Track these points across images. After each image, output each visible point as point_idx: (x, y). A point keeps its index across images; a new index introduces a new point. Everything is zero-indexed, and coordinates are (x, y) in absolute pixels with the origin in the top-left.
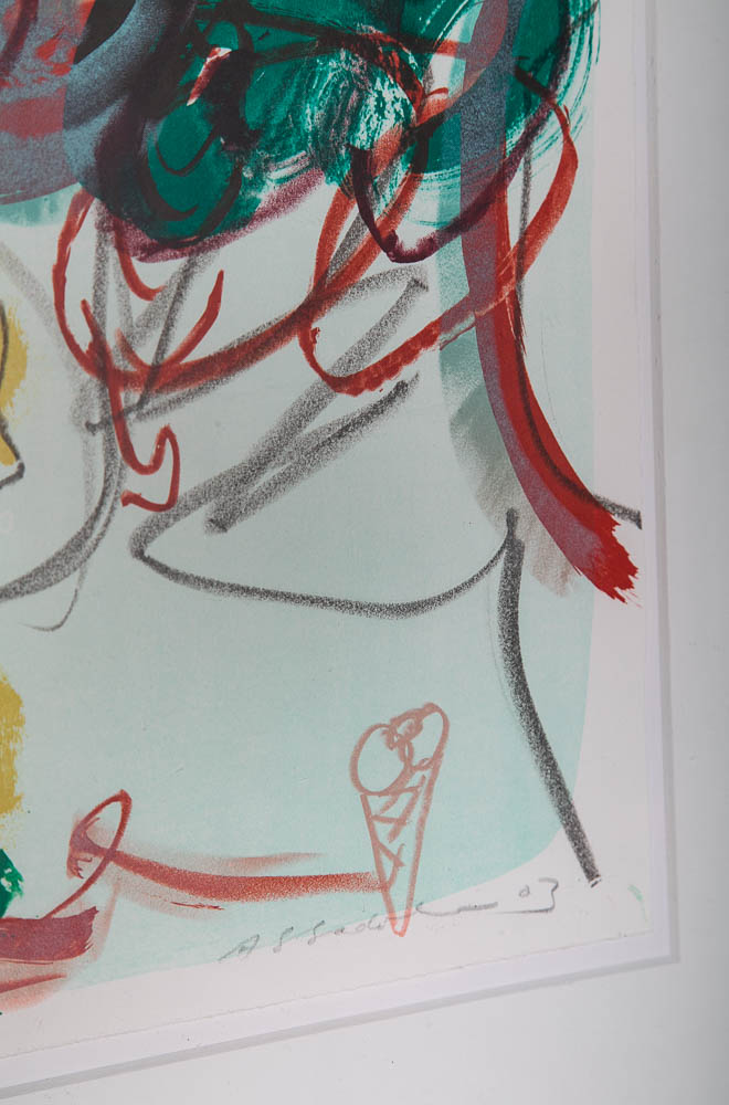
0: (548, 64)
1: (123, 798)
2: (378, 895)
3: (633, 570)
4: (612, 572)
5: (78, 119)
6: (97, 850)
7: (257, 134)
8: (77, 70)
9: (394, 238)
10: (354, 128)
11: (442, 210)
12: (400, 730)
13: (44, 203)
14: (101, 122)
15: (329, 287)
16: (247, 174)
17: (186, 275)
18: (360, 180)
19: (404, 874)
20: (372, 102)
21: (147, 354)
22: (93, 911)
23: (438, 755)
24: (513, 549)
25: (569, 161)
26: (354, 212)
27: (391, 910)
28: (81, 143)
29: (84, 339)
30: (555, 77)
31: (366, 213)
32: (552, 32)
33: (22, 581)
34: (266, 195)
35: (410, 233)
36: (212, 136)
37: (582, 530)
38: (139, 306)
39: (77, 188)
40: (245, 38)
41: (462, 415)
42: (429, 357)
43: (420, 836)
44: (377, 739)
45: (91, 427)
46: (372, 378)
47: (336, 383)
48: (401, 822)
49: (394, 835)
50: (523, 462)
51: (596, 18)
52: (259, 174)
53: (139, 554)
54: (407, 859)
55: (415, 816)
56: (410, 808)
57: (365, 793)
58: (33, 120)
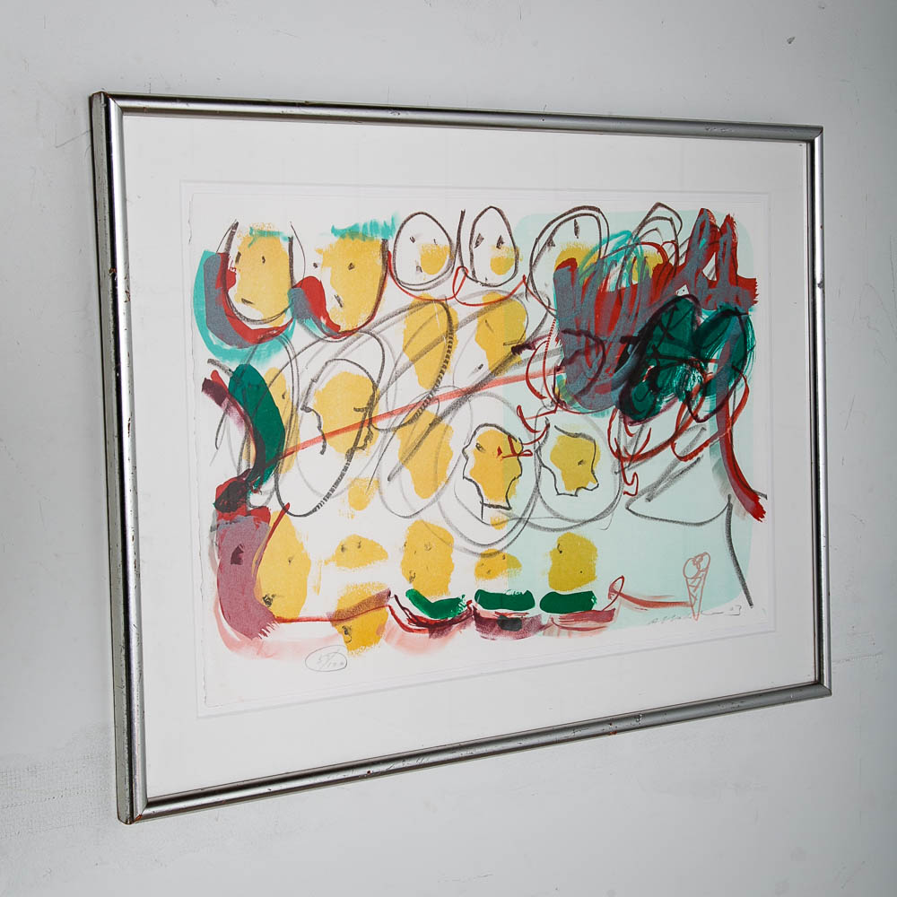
0: (741, 364)
1: (622, 577)
2: (690, 608)
3: (765, 512)
4: (758, 513)
5: (614, 388)
6: (616, 592)
7: (661, 388)
8: (615, 375)
9: (697, 416)
10: (687, 385)
11: (711, 407)
12: (697, 560)
13: (606, 411)
14: (621, 388)
15: (679, 432)
16: (658, 400)
17: (642, 429)
18: (688, 401)
19: (697, 603)
20: (692, 377)
21: (631, 452)
22: (614, 610)
23: (707, 567)
24: (730, 506)
25: (747, 391)
26: (687, 409)
27: (694, 613)
28: (615, 395)
29: (615, 449)
30: (743, 368)
31: (690, 409)
32: (742, 354)
33: (598, 516)
34: (662, 406)
35: (701, 415)
36: (649, 390)
37: (749, 500)
38: (629, 438)
39: (614, 406)
40: (658, 362)
41: (715, 466)
42: (706, 449)
43: (702, 592)
44: (690, 562)
45: (616, 473)
46: (690, 457)
47: (680, 458)
48: (697, 587)
49: (694, 591)
50: (733, 480)
51: (755, 350)
52: (661, 400)
53: (627, 508)
54: (698, 598)
55: (701, 585)
56: (699, 583)
57: (687, 578)
58: (604, 390)
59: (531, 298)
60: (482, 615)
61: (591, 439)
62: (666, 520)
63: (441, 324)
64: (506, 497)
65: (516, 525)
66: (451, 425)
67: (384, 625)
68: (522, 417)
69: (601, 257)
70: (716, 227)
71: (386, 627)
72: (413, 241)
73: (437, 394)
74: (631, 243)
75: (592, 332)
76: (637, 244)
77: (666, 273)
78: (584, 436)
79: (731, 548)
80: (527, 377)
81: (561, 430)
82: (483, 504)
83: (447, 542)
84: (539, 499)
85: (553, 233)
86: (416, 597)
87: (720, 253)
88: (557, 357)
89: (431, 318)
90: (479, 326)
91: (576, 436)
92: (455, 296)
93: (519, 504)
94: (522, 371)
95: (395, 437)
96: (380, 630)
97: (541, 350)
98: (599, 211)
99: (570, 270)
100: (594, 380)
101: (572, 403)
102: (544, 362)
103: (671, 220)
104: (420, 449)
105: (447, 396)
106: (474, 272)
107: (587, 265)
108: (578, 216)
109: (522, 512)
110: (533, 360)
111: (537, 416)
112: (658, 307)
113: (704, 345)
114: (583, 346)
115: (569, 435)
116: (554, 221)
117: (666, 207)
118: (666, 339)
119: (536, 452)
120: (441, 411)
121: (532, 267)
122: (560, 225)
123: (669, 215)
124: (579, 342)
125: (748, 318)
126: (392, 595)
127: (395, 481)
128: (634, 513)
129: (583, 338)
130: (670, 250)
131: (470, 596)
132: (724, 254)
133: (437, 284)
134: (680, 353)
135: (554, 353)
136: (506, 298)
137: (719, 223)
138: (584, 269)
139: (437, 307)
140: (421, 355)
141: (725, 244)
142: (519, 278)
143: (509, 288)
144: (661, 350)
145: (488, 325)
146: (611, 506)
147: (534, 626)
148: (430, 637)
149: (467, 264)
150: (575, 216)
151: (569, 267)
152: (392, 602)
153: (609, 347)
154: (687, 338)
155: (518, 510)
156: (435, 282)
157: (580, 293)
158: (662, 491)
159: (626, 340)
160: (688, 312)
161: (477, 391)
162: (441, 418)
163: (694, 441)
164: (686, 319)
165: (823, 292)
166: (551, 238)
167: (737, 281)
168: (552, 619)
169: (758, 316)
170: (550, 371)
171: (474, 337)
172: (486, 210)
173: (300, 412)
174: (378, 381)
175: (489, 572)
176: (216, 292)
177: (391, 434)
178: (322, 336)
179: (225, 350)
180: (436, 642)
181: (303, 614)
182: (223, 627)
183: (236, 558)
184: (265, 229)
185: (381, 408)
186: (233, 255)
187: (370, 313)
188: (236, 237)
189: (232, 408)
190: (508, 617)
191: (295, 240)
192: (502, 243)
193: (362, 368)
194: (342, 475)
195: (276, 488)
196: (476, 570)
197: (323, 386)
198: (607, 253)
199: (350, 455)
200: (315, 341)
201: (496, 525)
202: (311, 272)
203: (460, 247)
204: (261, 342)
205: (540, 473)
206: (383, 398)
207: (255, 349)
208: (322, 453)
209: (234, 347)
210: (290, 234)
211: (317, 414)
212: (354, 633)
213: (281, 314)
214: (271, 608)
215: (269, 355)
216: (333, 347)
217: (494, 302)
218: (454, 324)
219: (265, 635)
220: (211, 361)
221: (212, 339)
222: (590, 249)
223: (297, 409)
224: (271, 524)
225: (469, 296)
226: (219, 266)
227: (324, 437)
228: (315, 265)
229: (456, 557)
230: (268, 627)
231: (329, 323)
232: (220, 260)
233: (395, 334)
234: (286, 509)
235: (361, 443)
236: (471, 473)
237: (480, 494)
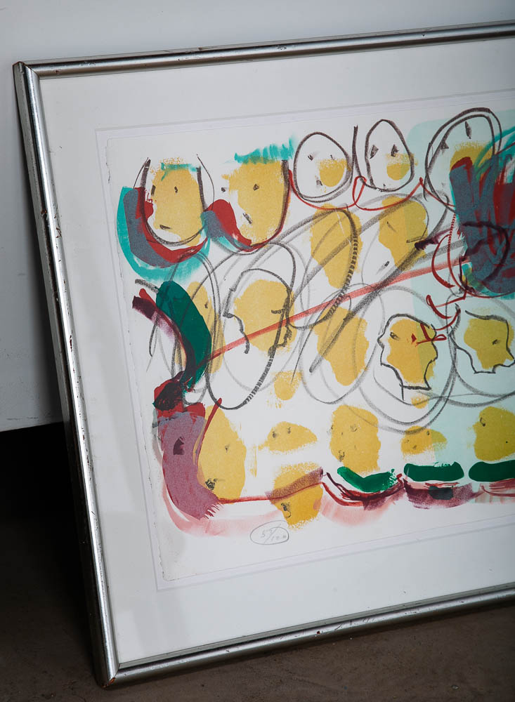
59: (430, 198)
60: (414, 487)
61: (502, 320)
63: (344, 230)
64: (425, 378)
65: (437, 403)
66: (364, 318)
67: (320, 500)
68: (432, 305)
69: (496, 152)
71: (322, 502)
72: (311, 158)
73: (348, 292)
75: (494, 221)
78: (495, 317)
80: (433, 269)
81: (473, 315)
82: (402, 386)
83: (372, 423)
84: (457, 378)
85: (446, 136)
86: (347, 474)
88: (461, 249)
89: (335, 225)
90: (381, 228)
91: (488, 318)
92: (355, 204)
93: (437, 384)
94: (428, 264)
95: (313, 333)
96: (316, 505)
97: (444, 243)
98: (488, 111)
99: (466, 168)
100: (500, 265)
101: (480, 289)
102: (449, 255)
104: (337, 343)
105: (357, 293)
106: (372, 180)
107: (483, 161)
108: (469, 118)
109: (442, 391)
110: (437, 253)
111: (447, 304)
114: (485, 236)
115: (481, 318)
116: (445, 125)
119: (450, 335)
120: (354, 306)
121: (428, 169)
122: (449, 131)
124: (481, 233)
126: (325, 473)
127: (317, 371)
129: (485, 229)
131: (399, 470)
133: (337, 195)
135: (457, 245)
136: (405, 200)
138: (480, 165)
139: (339, 215)
140: (329, 259)
142: (416, 181)
143: (407, 190)
145: (389, 226)
147: (466, 494)
148: (365, 509)
149: (364, 174)
150: (466, 119)
151: (464, 165)
153: (512, 234)
155: (437, 389)
156: (335, 193)
157: (478, 187)
161: (386, 286)
162: (354, 313)
166: (443, 141)
168: (483, 487)
170: (455, 262)
171: (378, 237)
172: (377, 124)
173: (223, 318)
174: (292, 286)
175: (415, 447)
176: (137, 222)
177: (308, 330)
178: (235, 250)
179: (150, 271)
180: (371, 513)
181: (243, 495)
182: (173, 510)
183: (178, 449)
184: (175, 163)
185: (296, 309)
186: (148, 188)
187: (276, 226)
188: (149, 172)
189: (162, 320)
190: (439, 487)
191: (203, 171)
192: (397, 151)
193: (275, 275)
194: (267, 370)
195: (208, 386)
196: (402, 446)
197: (241, 294)
198: (501, 150)
199: (272, 352)
200: (229, 255)
201: (418, 404)
202: (220, 196)
203: (356, 160)
204: (181, 260)
205: (455, 354)
206: (298, 300)
207: (177, 267)
208: (246, 352)
209: (158, 268)
210: (198, 164)
211: (238, 319)
212: (292, 509)
213: (197, 234)
214: (215, 491)
215: (190, 271)
216: (246, 259)
217: (394, 205)
218: (357, 228)
219: (211, 515)
220: (138, 281)
221: (137, 262)
222: (484, 147)
223: (219, 316)
224: (207, 418)
225: (370, 202)
226: (137, 199)
227: (247, 338)
228: (223, 190)
229: (382, 435)
230: (213, 508)
231: (242, 239)
232: (137, 193)
233: (302, 243)
234: (218, 403)
235: (281, 341)
236: (388, 359)
237: (399, 378)
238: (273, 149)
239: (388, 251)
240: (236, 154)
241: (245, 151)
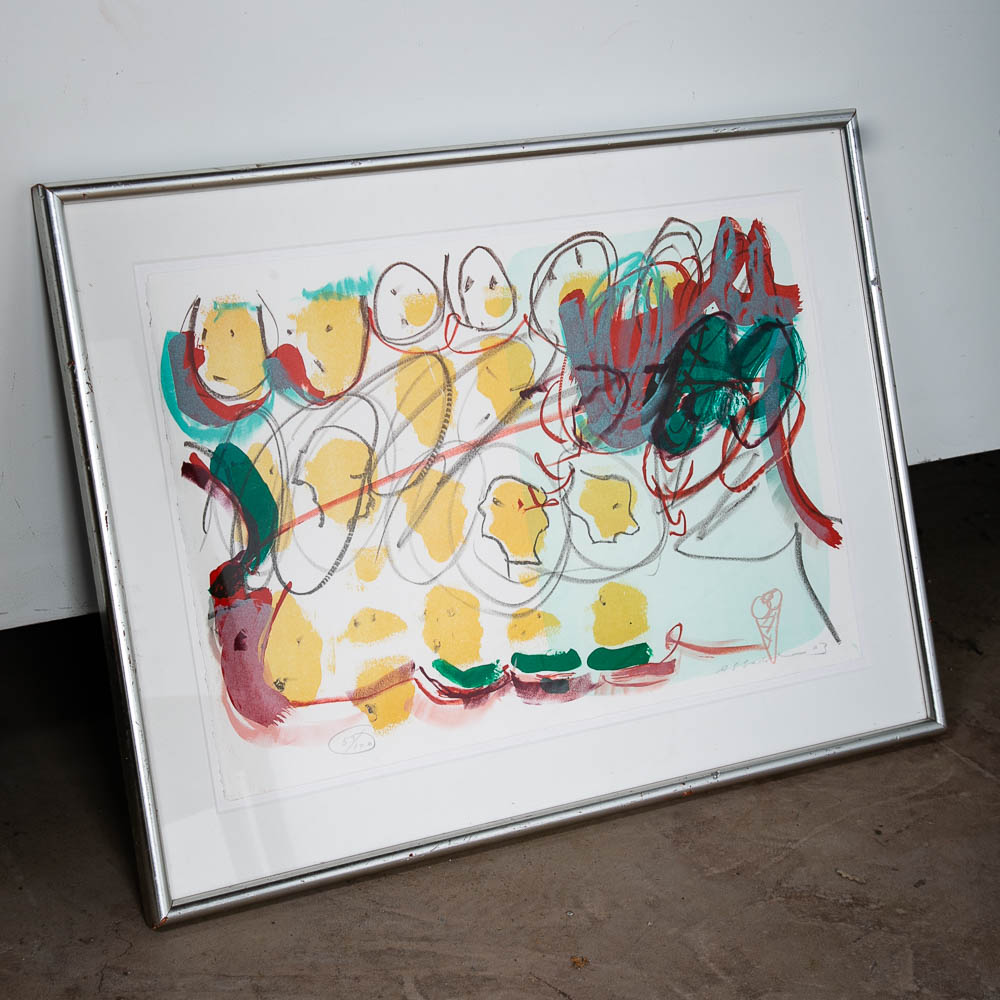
0: (791, 379)
1: (680, 625)
2: (765, 651)
3: (841, 538)
4: (834, 539)
5: (645, 422)
6: (674, 641)
7: (699, 417)
8: (644, 408)
9: (746, 441)
10: (730, 409)
11: (761, 431)
12: (767, 597)
13: (637, 448)
14: (652, 422)
15: (726, 461)
16: (697, 429)
17: (682, 463)
18: (733, 426)
19: (773, 644)
20: (734, 401)
21: (673, 489)
22: (675, 660)
23: (780, 605)
24: (798, 536)
25: (802, 408)
26: (733, 435)
27: (769, 656)
28: (647, 429)
29: (653, 487)
30: (794, 383)
31: (737, 435)
32: (792, 369)
34: (704, 435)
35: (751, 439)
36: (686, 420)
37: (821, 527)
38: (669, 474)
39: (647, 442)
40: (693, 389)
41: (775, 494)
42: (762, 477)
43: (777, 632)
44: (759, 601)
45: (658, 513)
46: (744, 486)
47: (732, 490)
48: (770, 627)
49: (768, 631)
50: (798, 507)
51: (806, 362)
52: (701, 429)
53: (677, 550)
54: (773, 638)
55: (774, 625)
56: (772, 623)
57: (757, 619)
58: (633, 425)
59: (536, 338)
60: (523, 680)
61: (623, 479)
62: (724, 558)
63: (436, 377)
64: (534, 551)
65: (549, 580)
66: (462, 481)
67: (411, 700)
68: (541, 465)
69: (611, 284)
70: (742, 234)
71: (414, 700)
72: (394, 293)
73: (442, 451)
74: (645, 264)
75: (611, 364)
76: (652, 265)
77: (690, 291)
78: (616, 477)
79: (806, 580)
80: (542, 422)
81: (588, 474)
82: (508, 561)
83: (473, 606)
85: (553, 265)
86: (444, 667)
87: (751, 262)
88: (574, 396)
89: (425, 372)
90: (479, 374)
91: (607, 478)
92: (448, 346)
93: (549, 557)
94: (535, 415)
95: (400, 501)
96: (408, 705)
97: (554, 391)
98: (602, 235)
99: (577, 302)
100: (620, 416)
101: (597, 443)
102: (560, 404)
103: (688, 234)
104: (430, 512)
105: (453, 452)
106: (467, 318)
107: (597, 294)
108: (579, 243)
109: (554, 566)
110: (546, 403)
111: (559, 462)
112: (684, 329)
113: (744, 364)
114: (602, 382)
115: (598, 478)
116: (552, 252)
117: (680, 221)
118: (698, 362)
119: (563, 499)
120: (449, 468)
121: (532, 304)
122: (559, 255)
123: (685, 228)
124: (597, 377)
125: (793, 328)
126: (417, 667)
127: (406, 546)
128: (684, 554)
129: (601, 373)
130: (691, 267)
131: (506, 660)
132: (755, 263)
133: (426, 336)
134: (718, 375)
135: (569, 392)
136: (507, 341)
137: (746, 230)
138: (593, 299)
139: (429, 360)
140: (418, 412)
141: (756, 252)
142: (519, 318)
143: (509, 329)
144: (694, 375)
145: (490, 372)
146: (658, 548)
147: (583, 686)
148: (465, 708)
149: (458, 310)
150: (576, 244)
151: (576, 299)
152: (418, 674)
153: (633, 378)
154: (722, 359)
155: (549, 563)
156: (424, 333)
157: (592, 325)
158: (715, 527)
159: (651, 369)
160: (721, 331)
161: (486, 442)
162: (449, 476)
163: (745, 469)
164: (719, 339)
165: (880, 289)
166: (550, 271)
167: (775, 291)
168: (604, 677)
169: (805, 325)
170: (568, 412)
171: (475, 387)
172: (472, 251)
173: (291, 486)
174: (374, 445)
175: (524, 633)
176: (185, 372)
177: (395, 498)
178: (305, 404)
179: (202, 431)
180: (473, 713)
181: (320, 696)
182: (234, 717)
183: (239, 644)
184: (230, 301)
185: (380, 472)
186: (198, 332)
187: (355, 374)
188: (199, 313)
189: (217, 489)
190: (552, 679)
191: (264, 309)
192: (496, 283)
193: (355, 433)
194: (346, 547)
195: (275, 567)
196: (509, 632)
197: (314, 456)
198: (618, 279)
199: (352, 525)
200: (298, 410)
201: (526, 582)
202: (286, 340)
203: (448, 294)
204: (239, 418)
205: (570, 522)
206: (382, 461)
207: (234, 426)
208: (321, 526)
209: (212, 427)
210: (258, 303)
211: (310, 486)
212: (379, 710)
213: (258, 386)
214: (285, 693)
215: (250, 430)
216: (319, 415)
217: (494, 347)
218: (451, 375)
219: (281, 721)
220: (187, 444)
221: (186, 421)
222: (598, 277)
223: (288, 483)
224: (274, 605)
225: (464, 345)
226: (185, 345)
227: (321, 509)
228: (289, 332)
229: (484, 619)
230: (283, 713)
231: (312, 390)
232: (185, 339)
233: (386, 393)
234: (288, 588)
235: (362, 511)
236: (490, 530)
237: (504, 552)
238: (349, 283)
239: (488, 402)
240: (304, 290)
241: (315, 286)
